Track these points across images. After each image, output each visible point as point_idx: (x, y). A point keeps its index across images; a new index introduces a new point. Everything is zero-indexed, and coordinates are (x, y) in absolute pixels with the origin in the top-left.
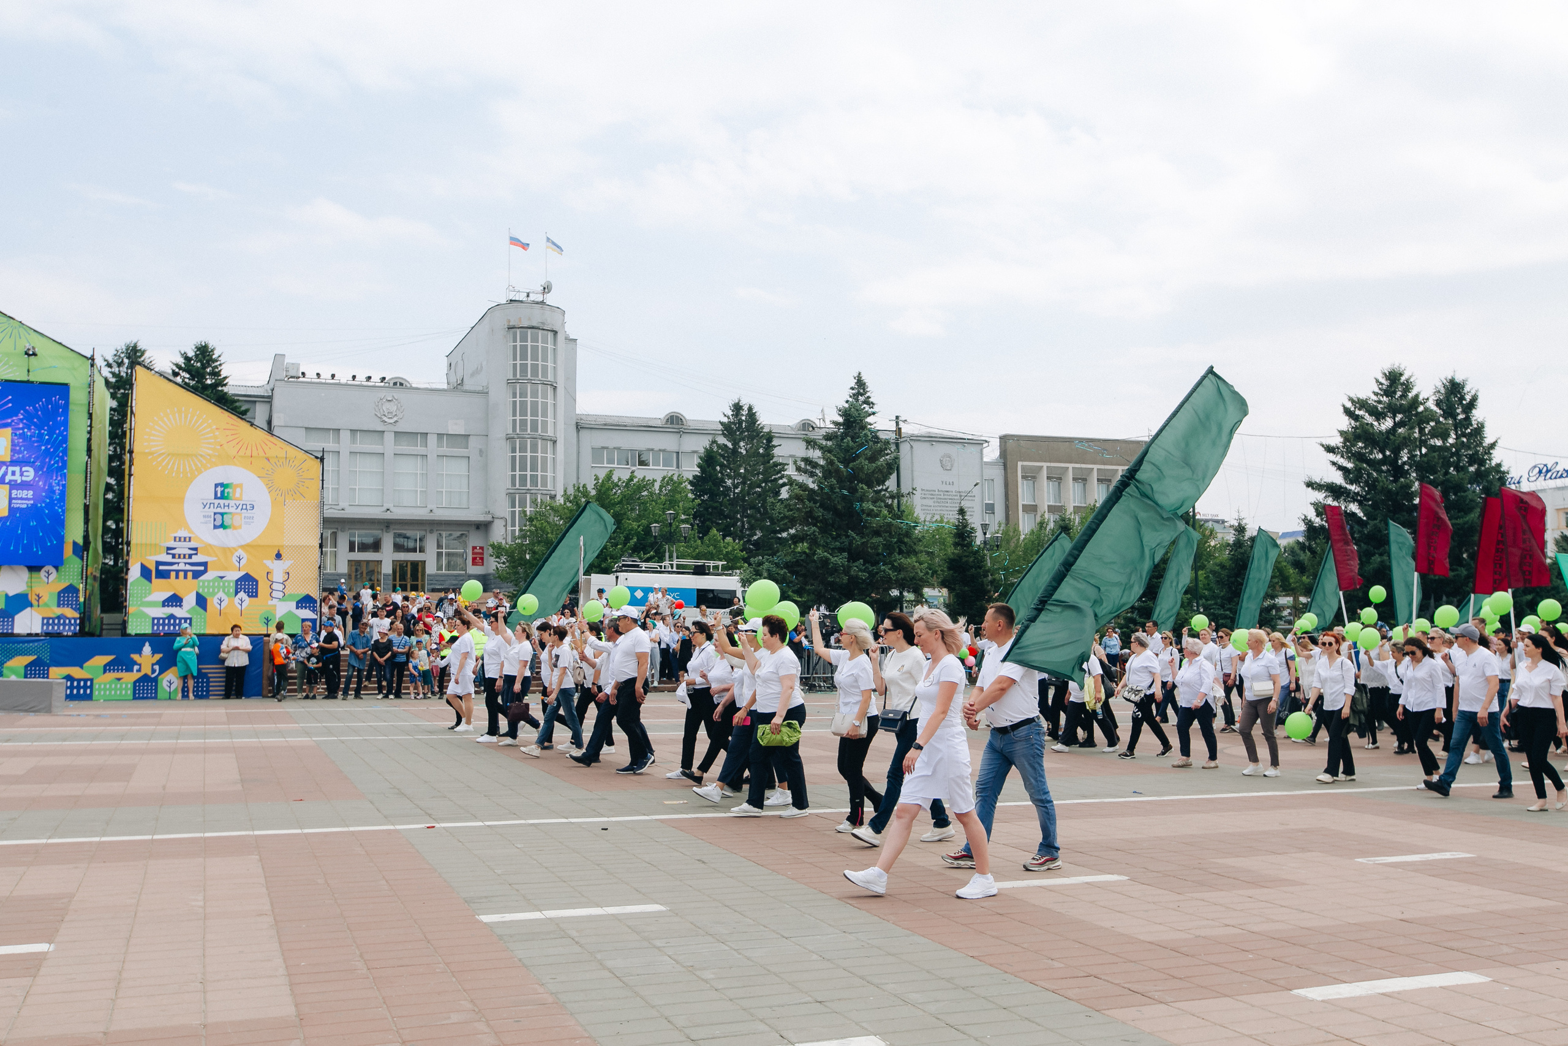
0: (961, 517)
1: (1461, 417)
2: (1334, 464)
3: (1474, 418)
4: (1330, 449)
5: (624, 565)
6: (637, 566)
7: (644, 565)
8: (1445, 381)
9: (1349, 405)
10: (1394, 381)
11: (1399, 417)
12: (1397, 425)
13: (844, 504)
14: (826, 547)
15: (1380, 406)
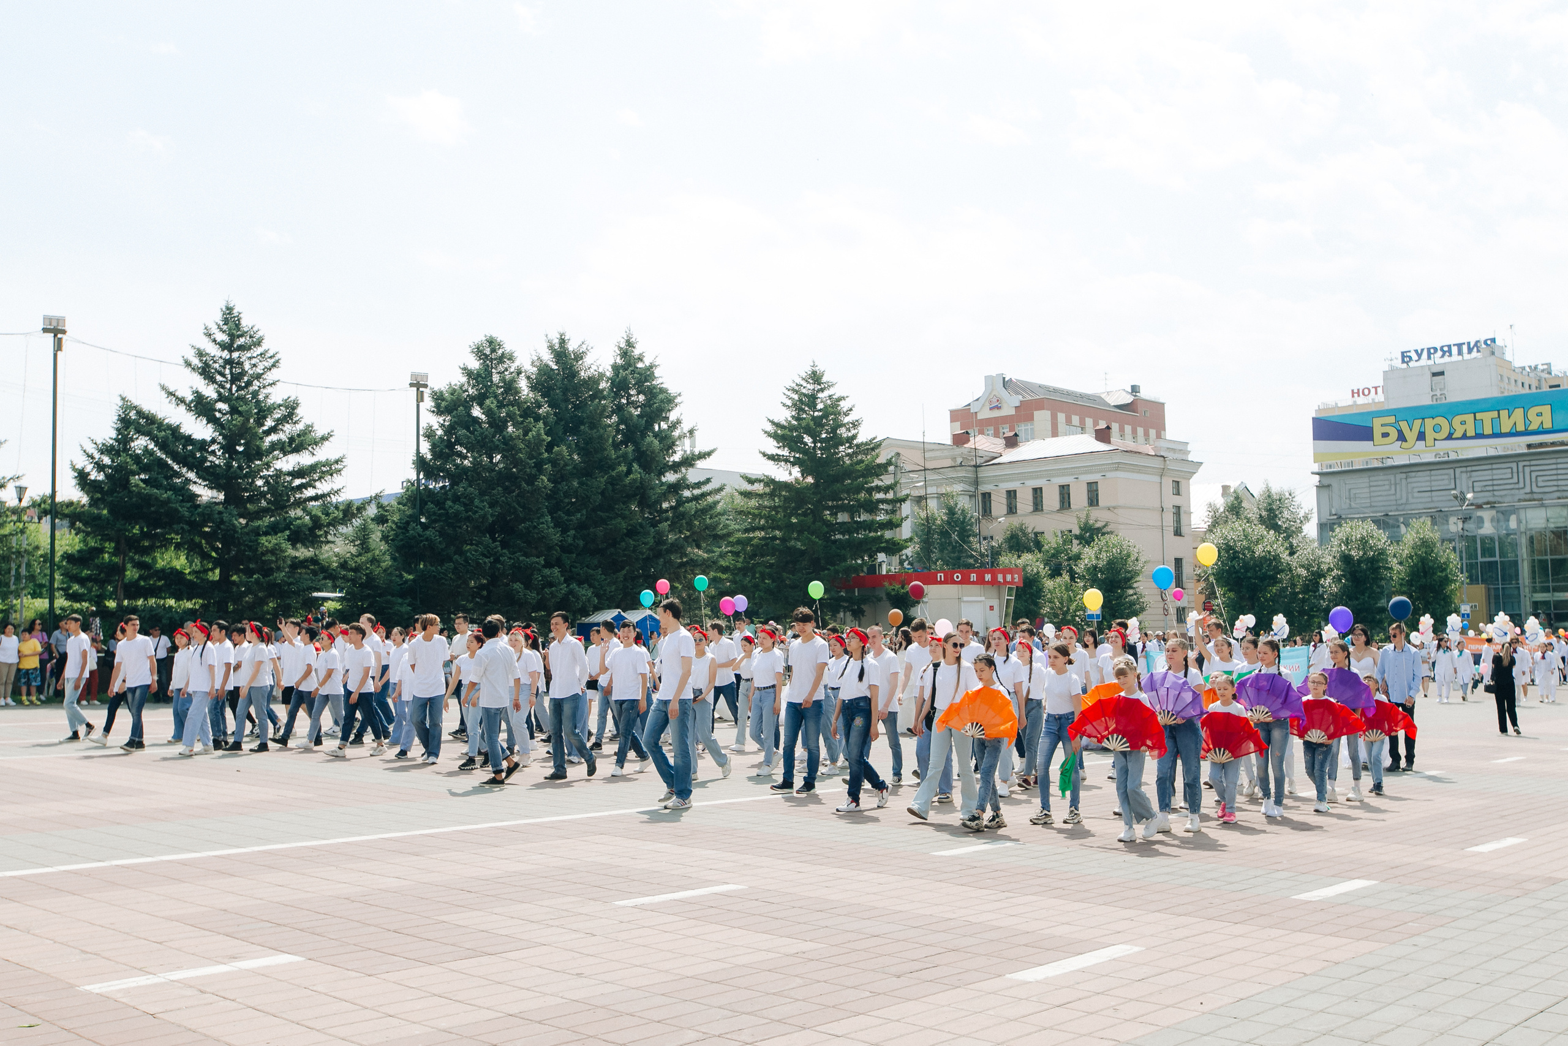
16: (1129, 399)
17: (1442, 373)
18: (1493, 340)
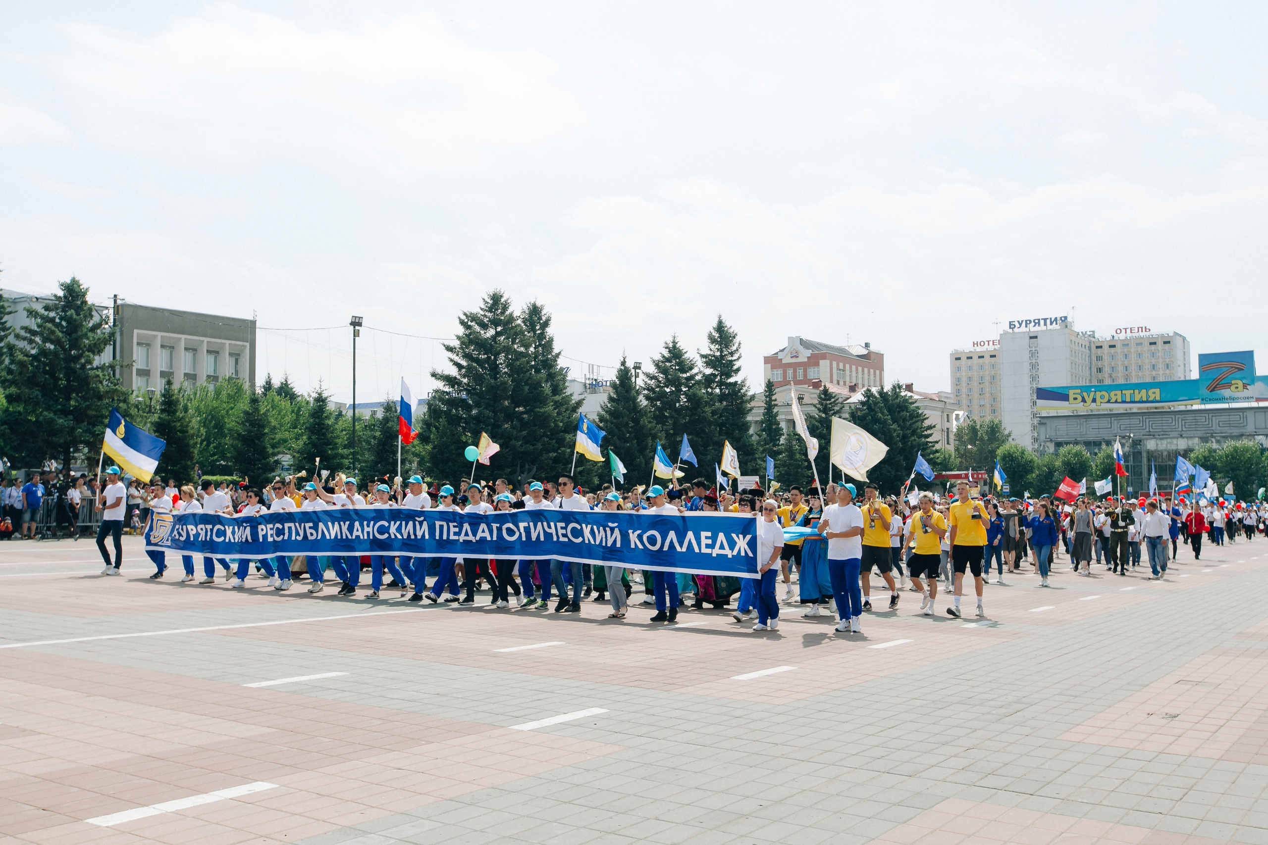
1: (538, 332)
2: (451, 360)
3: (548, 334)
4: (449, 349)
8: (529, 305)
9: (464, 317)
10: (496, 302)
11: (499, 329)
12: (498, 334)
14: (48, 409)
15: (486, 320)
16: (865, 352)
17: (1036, 337)
18: (1066, 318)
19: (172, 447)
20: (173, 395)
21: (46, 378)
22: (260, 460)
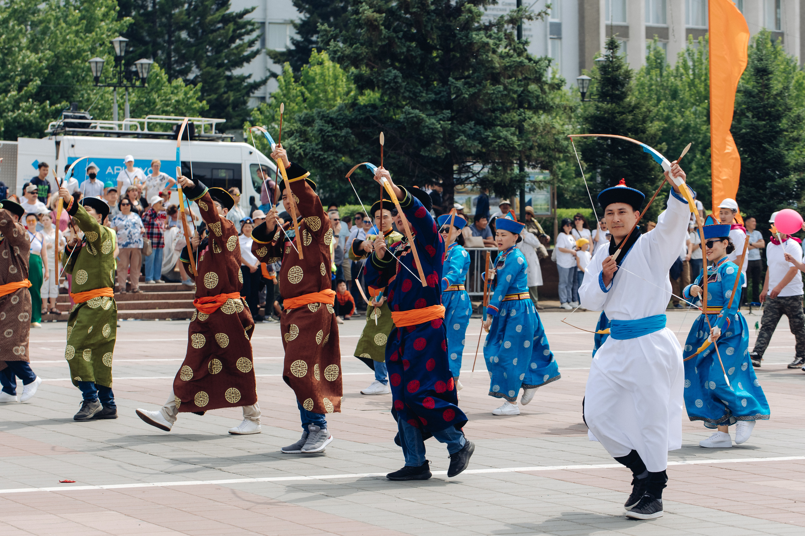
0: (609, 53)
5: (67, 125)
6: (87, 125)
7: (99, 124)
13: (440, 33)
14: (414, 101)
19: (619, 158)
20: (619, 67)
21: (410, 46)
22: (773, 179)
